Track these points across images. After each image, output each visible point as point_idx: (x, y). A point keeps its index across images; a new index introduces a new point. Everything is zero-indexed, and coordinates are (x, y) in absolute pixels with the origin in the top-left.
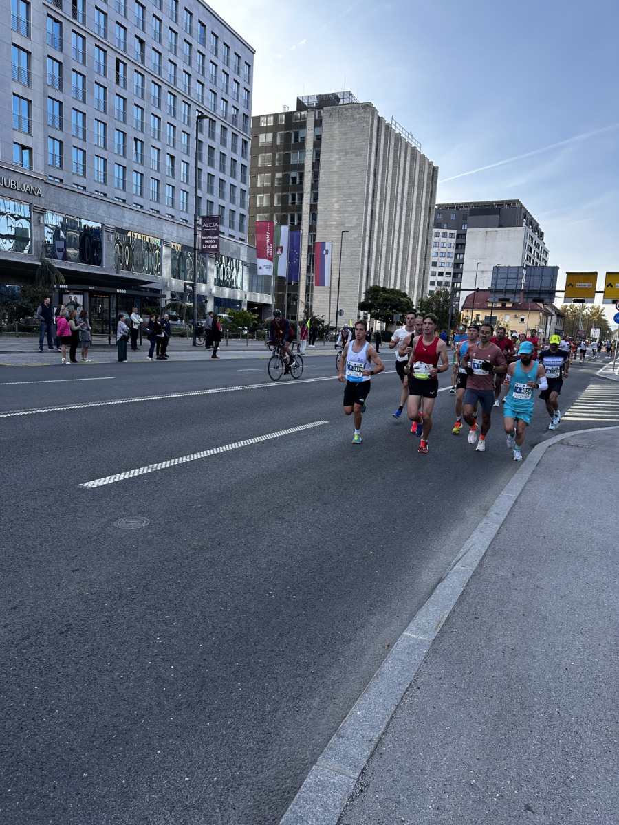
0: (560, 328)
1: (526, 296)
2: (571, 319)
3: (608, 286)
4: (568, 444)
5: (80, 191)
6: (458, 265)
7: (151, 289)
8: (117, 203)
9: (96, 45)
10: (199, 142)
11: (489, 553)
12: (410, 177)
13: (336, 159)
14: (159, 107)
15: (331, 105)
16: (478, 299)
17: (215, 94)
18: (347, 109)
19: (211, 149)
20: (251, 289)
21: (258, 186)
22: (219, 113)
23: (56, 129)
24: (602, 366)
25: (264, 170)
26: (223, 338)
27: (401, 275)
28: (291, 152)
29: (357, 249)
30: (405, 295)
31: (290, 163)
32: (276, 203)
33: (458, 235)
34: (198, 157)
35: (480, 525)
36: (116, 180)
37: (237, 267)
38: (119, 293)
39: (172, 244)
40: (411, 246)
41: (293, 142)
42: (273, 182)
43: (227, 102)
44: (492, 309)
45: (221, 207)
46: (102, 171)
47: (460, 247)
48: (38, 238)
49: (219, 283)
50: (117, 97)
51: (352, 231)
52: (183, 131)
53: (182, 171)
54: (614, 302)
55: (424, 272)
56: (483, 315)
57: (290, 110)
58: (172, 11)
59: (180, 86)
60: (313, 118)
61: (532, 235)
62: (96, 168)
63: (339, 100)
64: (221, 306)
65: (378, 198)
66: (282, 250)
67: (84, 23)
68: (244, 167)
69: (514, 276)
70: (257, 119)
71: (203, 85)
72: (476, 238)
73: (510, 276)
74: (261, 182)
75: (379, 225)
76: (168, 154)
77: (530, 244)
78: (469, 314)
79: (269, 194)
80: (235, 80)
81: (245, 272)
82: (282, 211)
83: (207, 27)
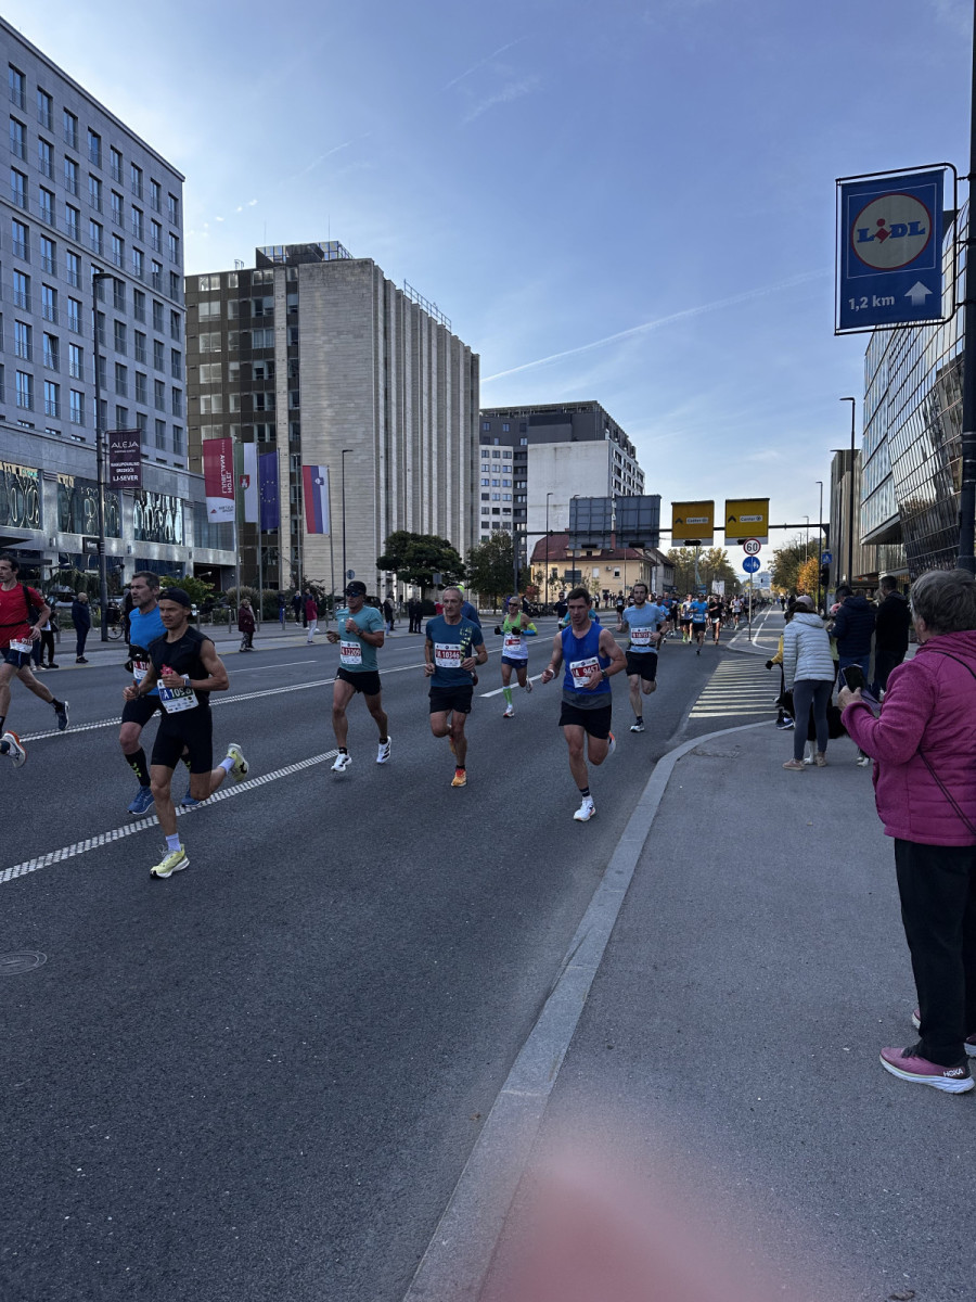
0: (670, 582)
1: (619, 539)
2: (683, 569)
3: (729, 520)
4: (704, 754)
6: (520, 494)
7: (24, 552)
11: (616, 938)
12: (438, 368)
13: (325, 342)
14: (27, 258)
15: (311, 261)
16: (552, 546)
17: (122, 240)
18: (334, 268)
19: (120, 325)
20: (198, 544)
21: (201, 382)
22: (130, 269)
25: (211, 358)
27: (439, 514)
28: (252, 331)
29: (367, 476)
30: (446, 544)
31: (251, 347)
32: (232, 409)
33: (516, 454)
34: (98, 339)
35: (597, 894)
37: (173, 510)
39: (59, 476)
40: (449, 472)
41: (253, 316)
42: (225, 377)
43: (142, 253)
44: (573, 560)
45: (142, 417)
47: (520, 471)
49: (142, 535)
51: (357, 450)
52: (70, 297)
53: (71, 359)
54: (740, 542)
55: (472, 509)
56: (562, 569)
57: (246, 267)
58: (42, 112)
59: (61, 226)
60: (284, 281)
61: (620, 451)
63: (321, 254)
65: (394, 400)
66: (248, 482)
68: (176, 353)
69: (601, 511)
70: (194, 280)
71: (100, 226)
72: (540, 457)
73: (595, 511)
74: (205, 376)
75: (399, 441)
76: (45, 333)
77: (618, 465)
78: (542, 568)
79: (220, 395)
80: (153, 220)
81: (187, 516)
82: (243, 421)
83: (102, 139)
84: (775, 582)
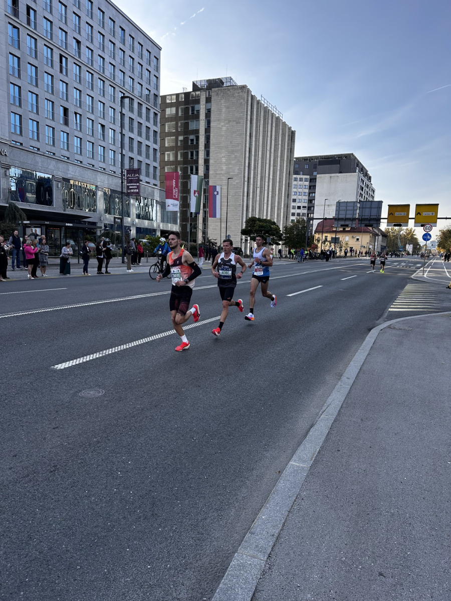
0: (385, 244)
1: (360, 222)
2: (392, 238)
3: (417, 214)
4: (394, 328)
5: (36, 152)
6: (311, 201)
7: (89, 222)
8: (63, 160)
9: (45, 45)
10: (122, 115)
11: (344, 405)
12: (275, 138)
13: (223, 126)
14: (92, 89)
15: (218, 87)
16: (326, 225)
17: (133, 79)
18: (229, 90)
19: (131, 119)
20: (163, 221)
21: (166, 146)
22: (136, 93)
23: (16, 106)
24: (415, 271)
25: (170, 134)
26: (144, 257)
27: (271, 208)
28: (189, 121)
29: (239, 190)
30: (274, 223)
31: (188, 129)
32: (179, 158)
33: (310, 179)
34: (122, 126)
35: (337, 387)
36: (62, 143)
37: (152, 205)
38: (67, 226)
39: (104, 189)
40: (277, 188)
41: (190, 114)
42: (177, 143)
43: (142, 85)
44: (336, 232)
46: (51, 136)
47: (312, 188)
48: (5, 187)
49: (139, 217)
50: (61, 82)
51: (235, 178)
52: (110, 107)
53: (110, 135)
54: (422, 226)
55: (287, 207)
56: (330, 236)
57: (188, 91)
58: (100, 20)
59: (107, 74)
60: (205, 97)
61: (363, 178)
62: (47, 135)
63: (223, 83)
64: (141, 233)
65: (253, 153)
67: (35, 29)
68: (155, 132)
69: (351, 208)
70: (164, 97)
71: (124, 73)
72: (324, 181)
73: (348, 208)
74: (168, 143)
75: (254, 173)
76: (100, 123)
77: (362, 185)
78: (320, 236)
79: (174, 152)
80: (147, 70)
81: (158, 208)
82: (184, 164)
83: (126, 31)
84: (439, 246)
